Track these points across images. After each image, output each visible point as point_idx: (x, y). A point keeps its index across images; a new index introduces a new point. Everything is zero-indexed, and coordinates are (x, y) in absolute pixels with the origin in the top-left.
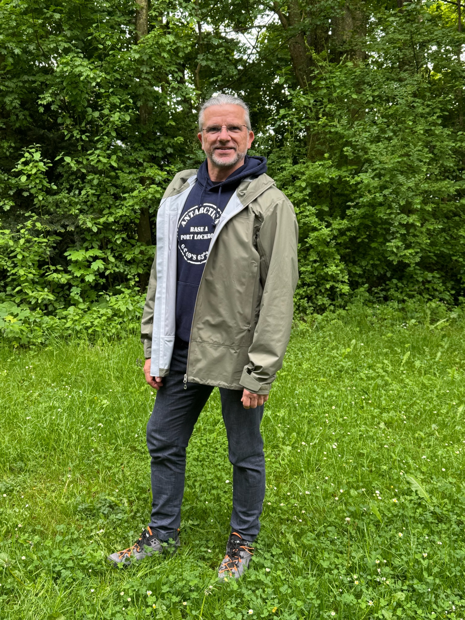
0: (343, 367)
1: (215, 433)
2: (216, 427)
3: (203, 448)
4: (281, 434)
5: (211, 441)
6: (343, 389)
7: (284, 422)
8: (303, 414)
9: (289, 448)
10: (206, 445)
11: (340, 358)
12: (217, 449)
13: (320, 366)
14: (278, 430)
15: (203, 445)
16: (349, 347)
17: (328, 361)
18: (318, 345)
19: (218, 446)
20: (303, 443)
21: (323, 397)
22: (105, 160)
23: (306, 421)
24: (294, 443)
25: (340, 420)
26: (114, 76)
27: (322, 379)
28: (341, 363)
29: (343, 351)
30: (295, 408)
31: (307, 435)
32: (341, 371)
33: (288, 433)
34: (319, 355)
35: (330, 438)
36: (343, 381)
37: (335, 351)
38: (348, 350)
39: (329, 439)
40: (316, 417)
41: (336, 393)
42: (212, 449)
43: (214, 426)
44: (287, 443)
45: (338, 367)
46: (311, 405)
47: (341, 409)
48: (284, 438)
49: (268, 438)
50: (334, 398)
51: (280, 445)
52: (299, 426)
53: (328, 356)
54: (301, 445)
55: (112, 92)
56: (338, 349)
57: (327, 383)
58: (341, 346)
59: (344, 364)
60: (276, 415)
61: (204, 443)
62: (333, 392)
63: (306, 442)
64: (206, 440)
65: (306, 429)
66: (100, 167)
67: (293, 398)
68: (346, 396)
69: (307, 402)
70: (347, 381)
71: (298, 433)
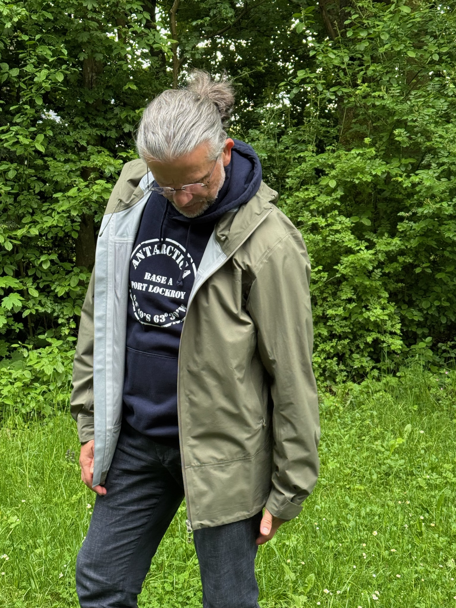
0: (390, 467)
1: (187, 573)
2: (189, 563)
3: (167, 597)
4: (290, 576)
5: (180, 586)
6: (391, 503)
7: (296, 556)
8: (326, 543)
9: (303, 599)
10: (172, 592)
11: (387, 453)
12: (188, 598)
13: (355, 466)
14: (286, 568)
15: (168, 592)
16: (401, 436)
17: (368, 457)
18: (353, 432)
19: (191, 594)
20: (326, 591)
21: (359, 516)
22: (26, 141)
23: (332, 555)
24: (310, 591)
25: (385, 553)
26: (43, 15)
27: (358, 486)
28: (389, 461)
29: (392, 442)
30: (315, 532)
31: (333, 578)
32: (387, 474)
33: (303, 574)
34: (353, 447)
35: (369, 583)
36: (391, 491)
37: (379, 442)
38: (400, 441)
39: (367, 584)
40: (348, 549)
41: (380, 510)
42: (180, 599)
43: (185, 561)
44: (301, 589)
45: (384, 467)
46: (340, 528)
47: (387, 535)
48: (295, 582)
49: (270, 581)
50: (377, 518)
51: (290, 594)
52: (320, 562)
53: (367, 449)
54: (323, 593)
55: (39, 40)
56: (384, 438)
57: (366, 494)
58: (389, 435)
59: (392, 464)
60: (284, 545)
61: (168, 588)
62: (375, 508)
63: (331, 588)
64: (172, 583)
65: (331, 568)
66: (19, 151)
67: (312, 515)
68: (395, 515)
69: (334, 523)
70: (396, 490)
71: (318, 575)
